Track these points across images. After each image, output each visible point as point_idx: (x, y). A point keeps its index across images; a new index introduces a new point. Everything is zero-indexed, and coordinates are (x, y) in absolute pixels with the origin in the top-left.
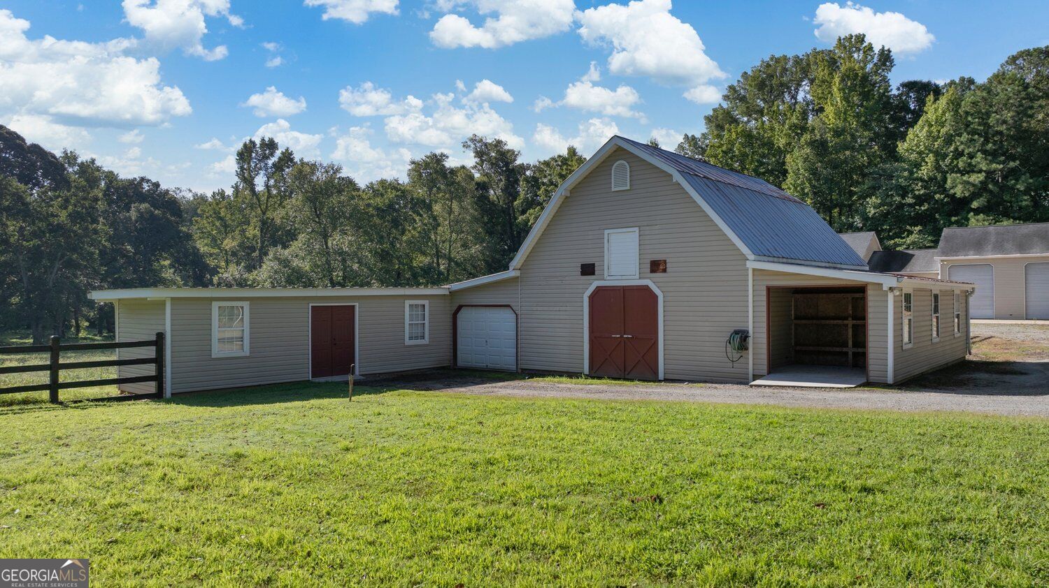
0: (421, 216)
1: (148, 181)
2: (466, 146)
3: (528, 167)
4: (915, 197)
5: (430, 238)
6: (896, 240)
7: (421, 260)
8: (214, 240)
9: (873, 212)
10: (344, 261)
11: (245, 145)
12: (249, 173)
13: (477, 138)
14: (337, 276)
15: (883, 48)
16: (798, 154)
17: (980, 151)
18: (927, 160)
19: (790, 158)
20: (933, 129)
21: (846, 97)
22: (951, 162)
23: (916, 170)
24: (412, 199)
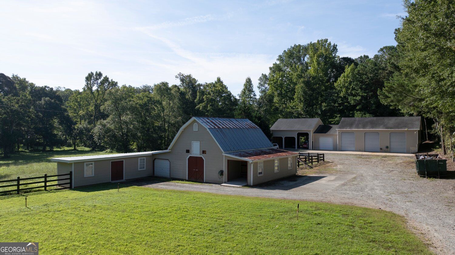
0: (158, 107)
1: (48, 87)
2: (177, 77)
3: (201, 85)
4: (338, 104)
5: (161, 115)
6: (331, 119)
8: (75, 110)
9: (324, 109)
10: (127, 126)
11: (89, 74)
12: (90, 85)
13: (181, 74)
14: (124, 131)
15: (334, 44)
16: (299, 86)
17: (360, 88)
18: (343, 90)
19: (297, 87)
20: (346, 79)
21: (319, 64)
22: (351, 92)
23: (339, 94)
24: (154, 100)
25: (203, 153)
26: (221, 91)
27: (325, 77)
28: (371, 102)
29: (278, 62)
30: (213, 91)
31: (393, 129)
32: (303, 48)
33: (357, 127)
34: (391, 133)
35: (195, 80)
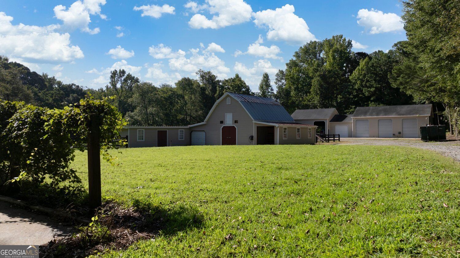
0: (180, 100)
1: (75, 85)
2: (197, 73)
3: (221, 81)
4: (353, 95)
5: (184, 109)
7: (180, 117)
9: (339, 100)
10: (153, 117)
11: (113, 72)
12: (115, 83)
13: (201, 71)
14: (151, 122)
15: (349, 40)
16: (315, 79)
17: (374, 80)
18: (358, 82)
19: (313, 81)
20: (360, 72)
21: (334, 58)
22: (365, 84)
23: (354, 86)
24: (177, 94)
25: (235, 123)
26: (240, 85)
27: (340, 71)
28: (385, 93)
29: (294, 59)
30: (233, 86)
31: (405, 116)
32: (319, 44)
33: (371, 115)
34: (403, 120)
35: (215, 76)
